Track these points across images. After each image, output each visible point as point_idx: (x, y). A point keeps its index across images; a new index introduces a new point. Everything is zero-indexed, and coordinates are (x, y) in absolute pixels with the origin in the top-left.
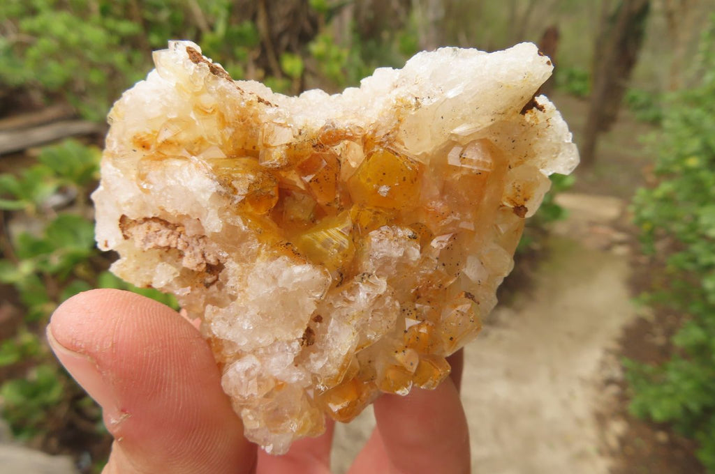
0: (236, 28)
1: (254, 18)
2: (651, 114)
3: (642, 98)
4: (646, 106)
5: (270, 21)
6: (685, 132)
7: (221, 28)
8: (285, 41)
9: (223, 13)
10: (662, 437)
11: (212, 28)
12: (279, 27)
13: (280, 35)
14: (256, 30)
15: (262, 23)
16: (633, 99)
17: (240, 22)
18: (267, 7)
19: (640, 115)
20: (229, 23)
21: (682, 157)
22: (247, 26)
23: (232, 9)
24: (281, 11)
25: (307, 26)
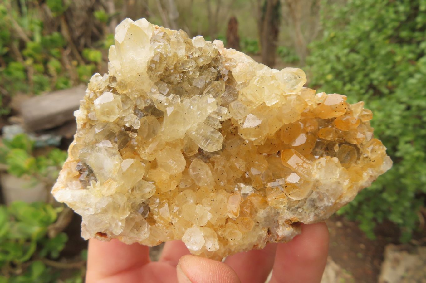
0: (48, 37)
1: (59, 29)
2: (291, 58)
3: (285, 50)
4: (288, 54)
5: (71, 30)
6: (322, 62)
7: (38, 38)
8: (82, 41)
9: (37, 29)
10: (339, 224)
11: (32, 39)
12: (77, 33)
13: (79, 38)
14: (62, 37)
15: (65, 32)
16: (281, 52)
17: (50, 33)
18: (67, 21)
19: (286, 59)
20: (42, 34)
21: (323, 75)
22: (56, 34)
23: (43, 26)
24: (77, 23)
25: (95, 31)
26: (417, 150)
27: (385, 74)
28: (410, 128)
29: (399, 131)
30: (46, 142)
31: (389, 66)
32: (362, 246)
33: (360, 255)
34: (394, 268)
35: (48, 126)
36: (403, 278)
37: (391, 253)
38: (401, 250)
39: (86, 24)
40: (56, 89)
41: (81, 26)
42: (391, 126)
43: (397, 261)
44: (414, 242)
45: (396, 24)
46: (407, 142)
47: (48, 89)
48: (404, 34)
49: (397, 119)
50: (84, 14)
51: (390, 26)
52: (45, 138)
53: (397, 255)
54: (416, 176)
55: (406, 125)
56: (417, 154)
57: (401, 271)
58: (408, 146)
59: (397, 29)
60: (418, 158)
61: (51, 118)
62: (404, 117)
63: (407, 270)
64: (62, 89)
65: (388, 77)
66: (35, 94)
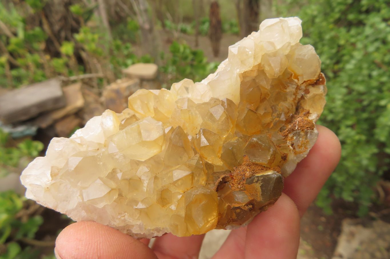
0: (31, 32)
1: (41, 25)
5: (51, 25)
7: (21, 34)
8: (63, 34)
9: (21, 25)
11: (15, 34)
12: (57, 27)
13: (59, 31)
15: (46, 27)
17: (32, 29)
18: (47, 17)
20: (25, 30)
22: (37, 29)
23: (25, 21)
24: (56, 18)
25: (74, 24)
26: (358, 133)
27: (331, 58)
28: (352, 112)
29: (341, 115)
30: (22, 132)
31: (334, 51)
32: (323, 219)
33: (321, 228)
34: (349, 241)
35: (24, 118)
36: (357, 250)
37: (347, 227)
38: (356, 224)
39: (65, 18)
40: (33, 82)
41: (60, 20)
42: (334, 110)
43: (352, 235)
44: (373, 214)
45: (343, 7)
46: (348, 126)
47: (26, 82)
48: (351, 17)
49: (339, 103)
50: (61, 9)
51: (337, 10)
52: (20, 129)
53: (353, 228)
54: (357, 159)
55: (347, 109)
56: (357, 137)
57: (355, 244)
58: (349, 130)
59: (344, 13)
60: (359, 142)
61: (25, 110)
62: (346, 102)
63: (362, 243)
64: (40, 81)
65: (334, 61)
66: (14, 87)
